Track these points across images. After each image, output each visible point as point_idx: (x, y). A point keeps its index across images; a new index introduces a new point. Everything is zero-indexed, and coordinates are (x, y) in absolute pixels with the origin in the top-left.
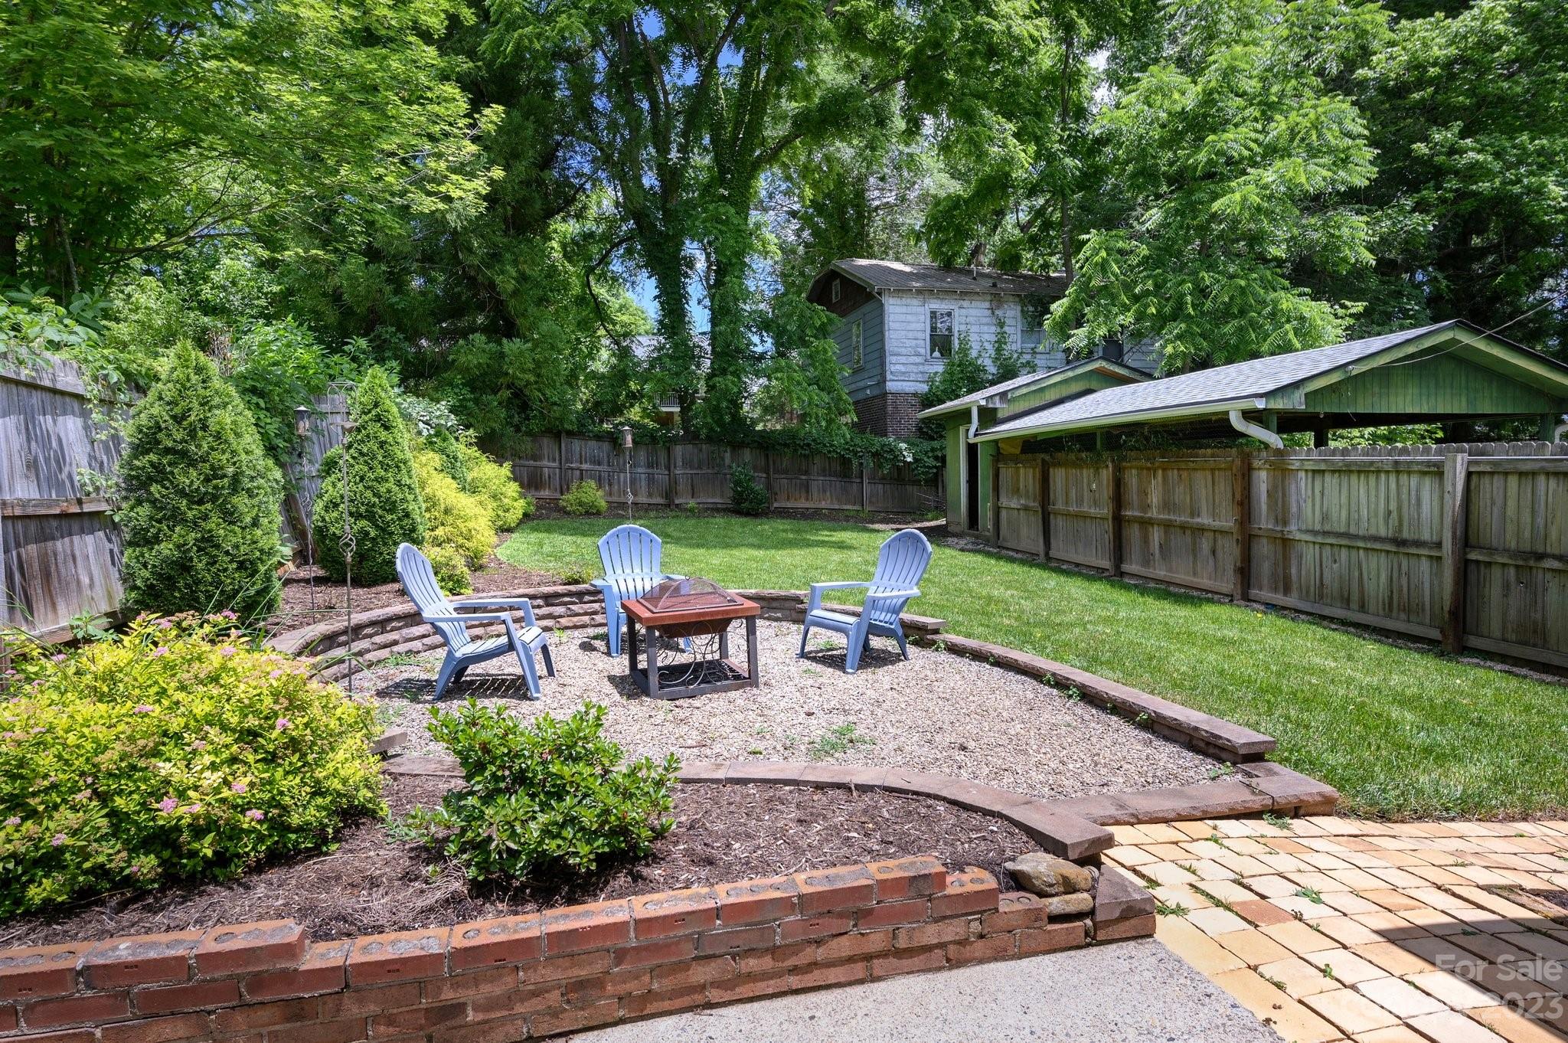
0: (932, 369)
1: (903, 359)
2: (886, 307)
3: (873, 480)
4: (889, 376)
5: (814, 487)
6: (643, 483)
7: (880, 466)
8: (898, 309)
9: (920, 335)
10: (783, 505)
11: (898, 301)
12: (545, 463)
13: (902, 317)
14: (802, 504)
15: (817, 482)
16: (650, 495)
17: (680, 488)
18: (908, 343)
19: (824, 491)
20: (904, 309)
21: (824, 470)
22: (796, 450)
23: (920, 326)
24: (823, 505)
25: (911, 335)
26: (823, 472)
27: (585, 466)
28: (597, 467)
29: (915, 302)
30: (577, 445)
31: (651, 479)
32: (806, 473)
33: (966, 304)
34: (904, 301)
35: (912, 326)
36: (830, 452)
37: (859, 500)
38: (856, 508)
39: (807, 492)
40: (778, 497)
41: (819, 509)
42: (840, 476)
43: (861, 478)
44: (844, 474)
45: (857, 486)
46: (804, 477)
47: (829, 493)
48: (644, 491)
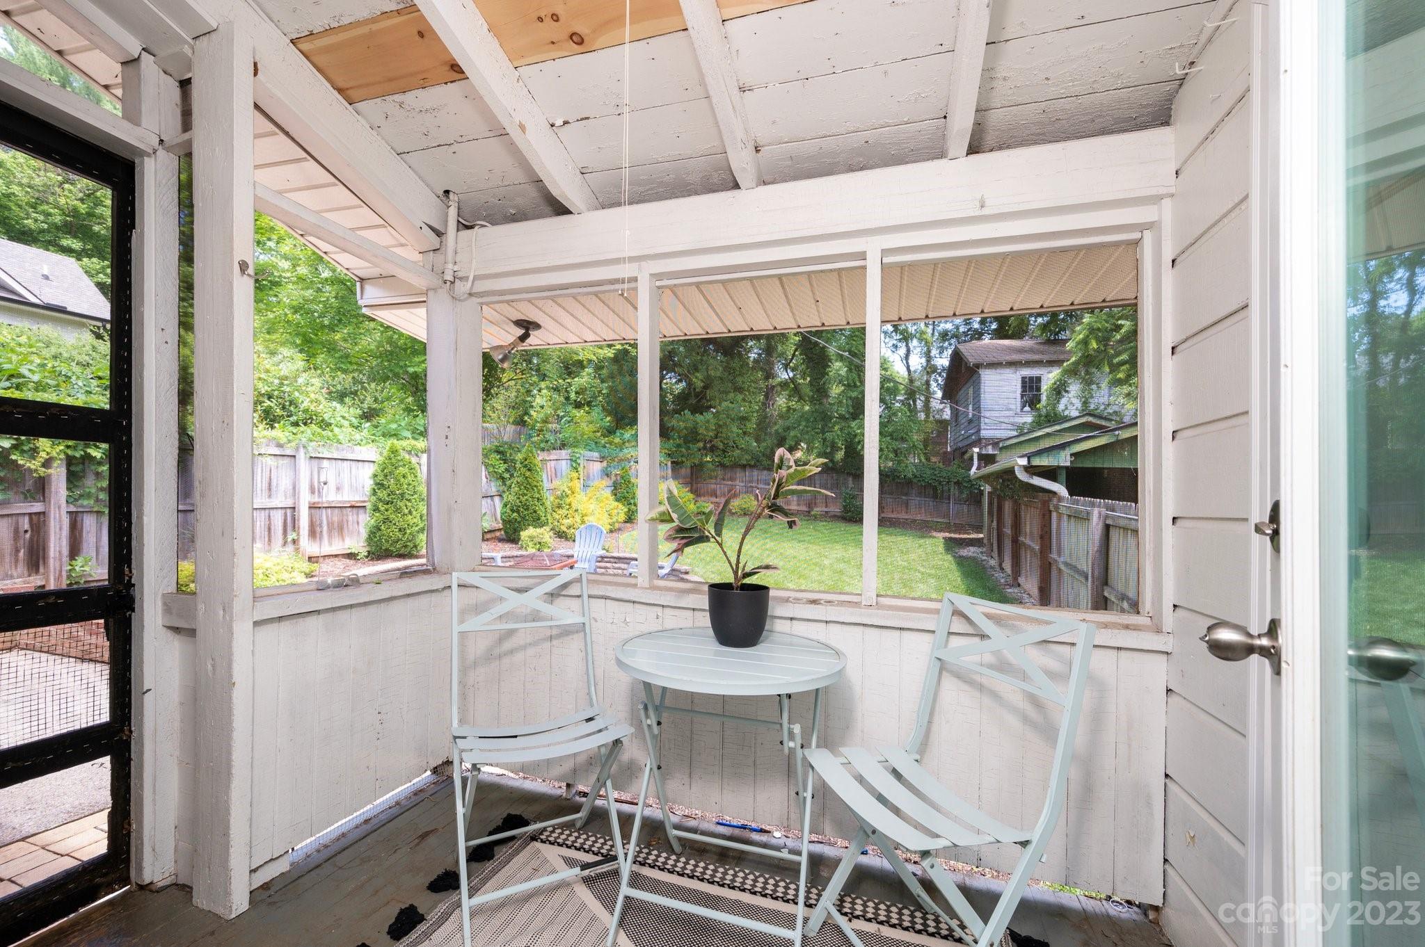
0: (1020, 420)
1: (996, 414)
2: (982, 376)
3: (959, 501)
4: (983, 426)
5: (912, 504)
7: (961, 493)
8: (993, 377)
9: (1012, 395)
11: (993, 372)
12: (737, 482)
13: (997, 383)
14: (903, 516)
16: (799, 505)
18: (1001, 402)
19: (920, 508)
20: (998, 377)
22: (893, 479)
23: (1013, 388)
24: (919, 517)
25: (1004, 395)
26: (920, 494)
27: (760, 486)
28: (767, 487)
29: (1008, 371)
30: (755, 473)
32: (906, 494)
33: (1054, 369)
34: (998, 371)
35: (1005, 389)
36: (919, 481)
37: (947, 515)
38: (945, 520)
39: (907, 509)
40: (885, 510)
41: (916, 520)
42: (933, 497)
43: (949, 500)
44: (935, 497)
45: (945, 505)
46: (904, 497)
47: (923, 509)
48: (795, 503)
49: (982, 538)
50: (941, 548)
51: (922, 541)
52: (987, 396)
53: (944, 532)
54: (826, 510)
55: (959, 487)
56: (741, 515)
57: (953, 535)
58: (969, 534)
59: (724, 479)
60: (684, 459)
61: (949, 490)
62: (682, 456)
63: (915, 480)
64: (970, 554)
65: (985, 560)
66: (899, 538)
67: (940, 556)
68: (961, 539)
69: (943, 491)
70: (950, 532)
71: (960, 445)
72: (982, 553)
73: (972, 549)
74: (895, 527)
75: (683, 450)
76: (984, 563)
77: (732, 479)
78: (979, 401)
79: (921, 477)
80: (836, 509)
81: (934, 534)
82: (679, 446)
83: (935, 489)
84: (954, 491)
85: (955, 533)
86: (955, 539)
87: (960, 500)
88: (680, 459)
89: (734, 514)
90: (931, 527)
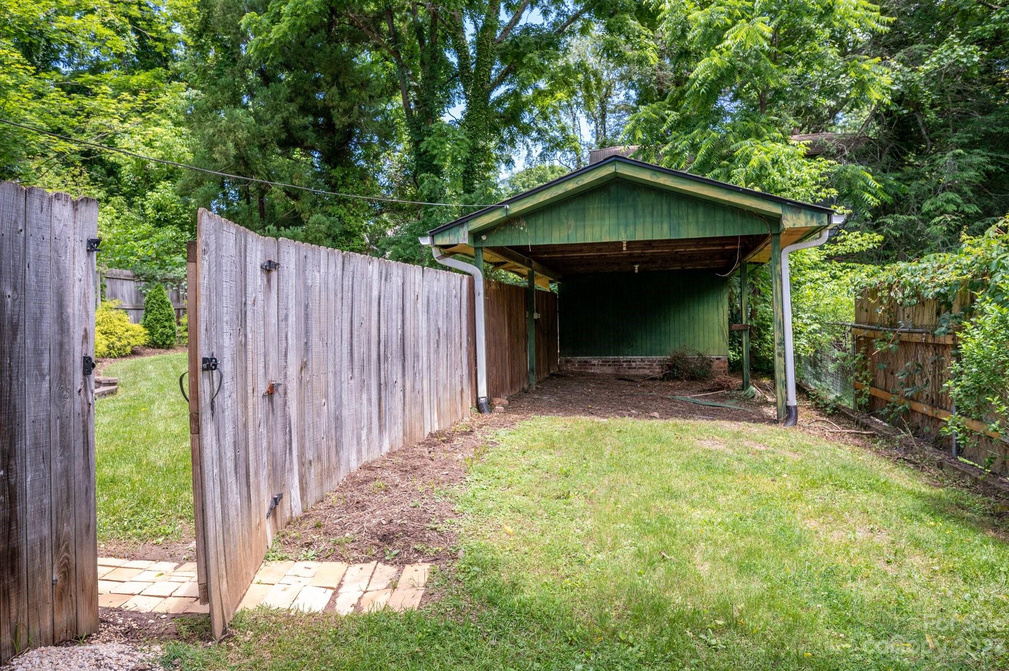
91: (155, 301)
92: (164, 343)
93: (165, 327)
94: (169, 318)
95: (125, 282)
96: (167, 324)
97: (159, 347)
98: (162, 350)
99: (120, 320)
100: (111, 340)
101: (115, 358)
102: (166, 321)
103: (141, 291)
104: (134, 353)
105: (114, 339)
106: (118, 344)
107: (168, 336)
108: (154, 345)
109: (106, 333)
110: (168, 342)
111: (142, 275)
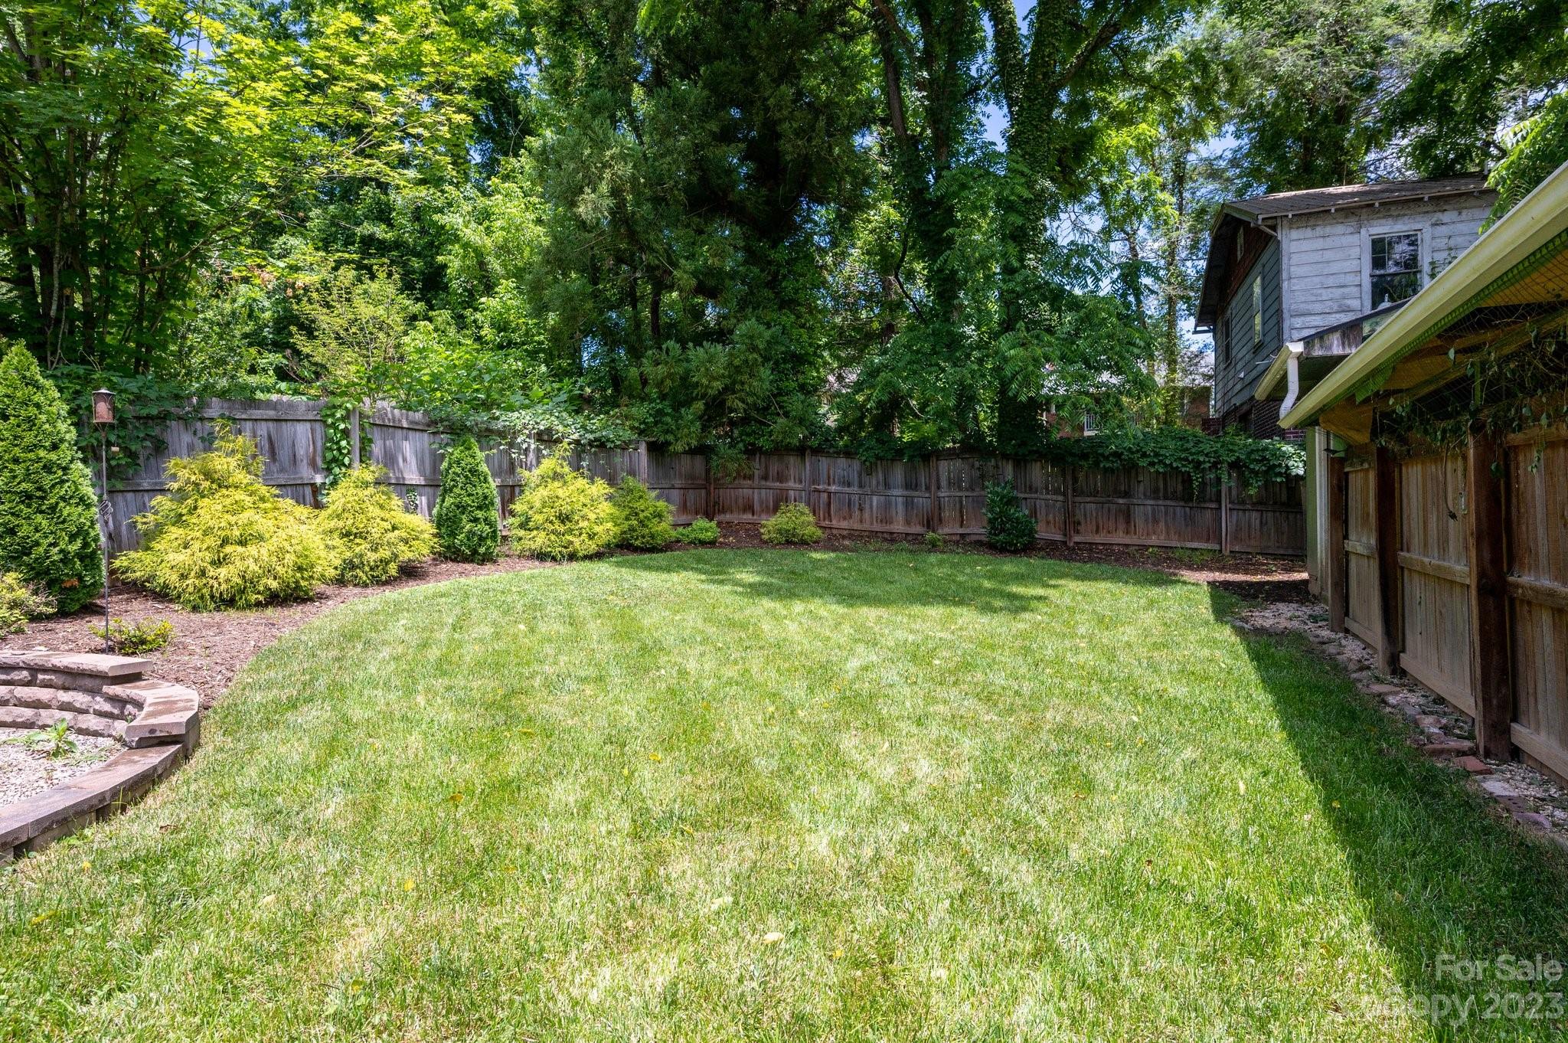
1: (1315, 320)
2: (1284, 245)
3: (1240, 503)
5: (1139, 514)
6: (901, 508)
7: (1245, 484)
8: (1306, 245)
9: (1351, 279)
10: (1090, 538)
11: (1309, 232)
12: (791, 484)
13: (1317, 257)
14: (1119, 538)
15: (1144, 507)
16: (908, 522)
17: (946, 514)
18: (1326, 294)
19: (1156, 521)
20: (1320, 244)
21: (1156, 491)
22: (1097, 463)
23: (1353, 265)
24: (1154, 540)
25: (1331, 281)
26: (1155, 494)
27: (833, 488)
28: (846, 489)
29: (1340, 229)
30: (824, 463)
31: (909, 503)
32: (1127, 494)
33: (1446, 217)
34: (1319, 231)
35: (1335, 268)
36: (1152, 464)
37: (1215, 534)
38: (1209, 546)
39: (1128, 522)
40: (1082, 528)
41: (1147, 547)
42: (1183, 499)
43: (1219, 502)
44: (1187, 497)
45: (1208, 514)
46: (1121, 501)
47: (1162, 524)
48: (901, 518)
49: (1305, 582)
50: (1204, 609)
51: (1155, 592)
52: (1297, 285)
53: (1211, 570)
54: (961, 531)
55: (1241, 474)
56: (780, 543)
57: (1231, 577)
58: (1268, 572)
59: (765, 478)
60: (670, 438)
61: (1219, 480)
62: (667, 432)
63: (1143, 463)
64: (1284, 623)
65: (1330, 641)
66: (1103, 585)
67: (1203, 631)
68: (1251, 584)
69: (1203, 484)
70: (1222, 569)
71: (1237, 401)
72: (1314, 619)
73: (1286, 610)
74: (1099, 561)
75: (668, 419)
76: (1331, 649)
77: (781, 478)
78: (1279, 299)
79: (1157, 455)
80: (978, 529)
81: (1187, 575)
82: (660, 413)
83: (1187, 480)
84: (1228, 482)
85: (1234, 572)
86: (1239, 585)
87: (1243, 502)
88: (662, 439)
89: (766, 542)
90: (1180, 560)
91: (459, 471)
92: (475, 552)
93: (476, 520)
94: (485, 504)
95: (411, 433)
96: (480, 514)
97: (467, 560)
98: (468, 566)
99: (382, 507)
100: (358, 550)
101: (366, 586)
102: (480, 508)
103: (436, 450)
104: (410, 572)
105: (363, 547)
106: (372, 557)
107: (482, 539)
108: (452, 555)
109: (348, 534)
110: (482, 550)
111: (442, 420)
